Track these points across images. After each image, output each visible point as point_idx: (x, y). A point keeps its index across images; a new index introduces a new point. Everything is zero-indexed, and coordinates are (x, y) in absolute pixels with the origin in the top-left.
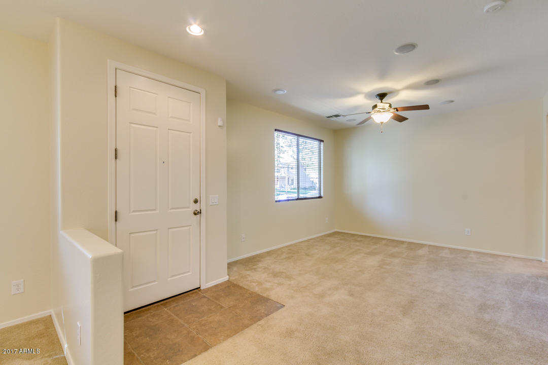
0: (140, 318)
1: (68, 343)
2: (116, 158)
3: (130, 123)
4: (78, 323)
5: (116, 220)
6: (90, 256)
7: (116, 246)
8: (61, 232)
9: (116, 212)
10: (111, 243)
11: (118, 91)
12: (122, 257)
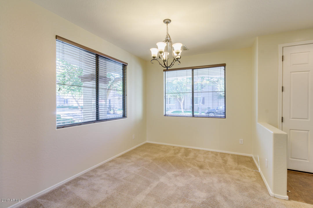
0: (296, 175)
1: (260, 168)
2: (282, 91)
3: (291, 72)
4: (266, 159)
5: (282, 121)
6: (272, 132)
7: (282, 130)
8: (258, 123)
9: (282, 118)
10: (280, 129)
11: (284, 58)
12: (287, 135)
